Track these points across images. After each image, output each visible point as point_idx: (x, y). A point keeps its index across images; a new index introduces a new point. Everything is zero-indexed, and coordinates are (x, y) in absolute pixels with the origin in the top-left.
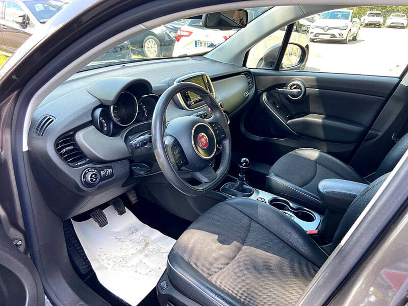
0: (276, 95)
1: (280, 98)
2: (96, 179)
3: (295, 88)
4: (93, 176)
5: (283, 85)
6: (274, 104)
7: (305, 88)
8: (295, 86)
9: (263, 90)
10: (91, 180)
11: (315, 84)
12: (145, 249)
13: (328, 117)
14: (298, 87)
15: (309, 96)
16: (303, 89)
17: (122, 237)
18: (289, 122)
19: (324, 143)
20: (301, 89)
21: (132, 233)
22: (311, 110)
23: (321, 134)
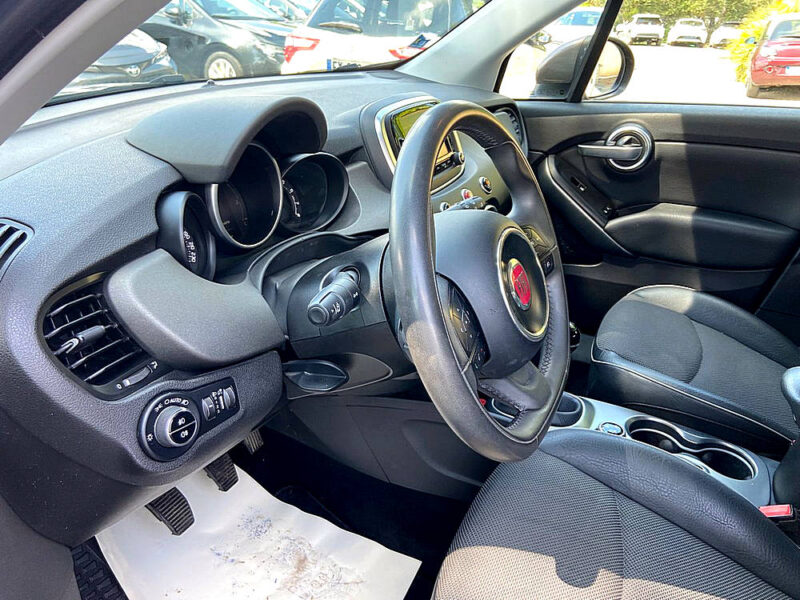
0: (577, 162)
1: (586, 169)
2: (191, 429)
3: (628, 142)
4: (180, 422)
5: (596, 137)
6: (573, 183)
7: (653, 141)
8: (627, 138)
9: (545, 149)
10: (176, 437)
11: (679, 131)
12: (299, 579)
13: (703, 208)
14: (635, 138)
15: (660, 160)
16: (648, 144)
17: (230, 549)
18: (612, 223)
19: (695, 270)
20: (641, 142)
21: (258, 534)
22: (662, 195)
23: (690, 251)
